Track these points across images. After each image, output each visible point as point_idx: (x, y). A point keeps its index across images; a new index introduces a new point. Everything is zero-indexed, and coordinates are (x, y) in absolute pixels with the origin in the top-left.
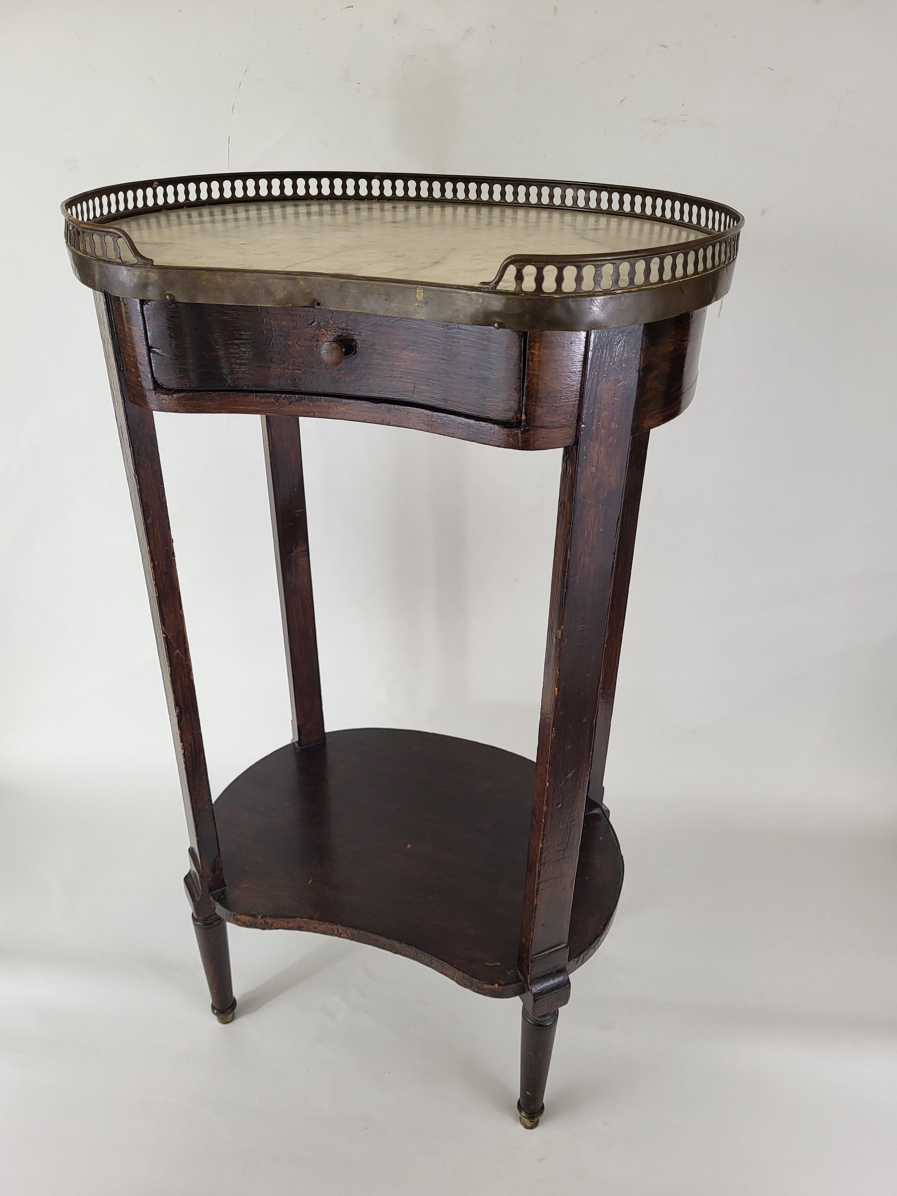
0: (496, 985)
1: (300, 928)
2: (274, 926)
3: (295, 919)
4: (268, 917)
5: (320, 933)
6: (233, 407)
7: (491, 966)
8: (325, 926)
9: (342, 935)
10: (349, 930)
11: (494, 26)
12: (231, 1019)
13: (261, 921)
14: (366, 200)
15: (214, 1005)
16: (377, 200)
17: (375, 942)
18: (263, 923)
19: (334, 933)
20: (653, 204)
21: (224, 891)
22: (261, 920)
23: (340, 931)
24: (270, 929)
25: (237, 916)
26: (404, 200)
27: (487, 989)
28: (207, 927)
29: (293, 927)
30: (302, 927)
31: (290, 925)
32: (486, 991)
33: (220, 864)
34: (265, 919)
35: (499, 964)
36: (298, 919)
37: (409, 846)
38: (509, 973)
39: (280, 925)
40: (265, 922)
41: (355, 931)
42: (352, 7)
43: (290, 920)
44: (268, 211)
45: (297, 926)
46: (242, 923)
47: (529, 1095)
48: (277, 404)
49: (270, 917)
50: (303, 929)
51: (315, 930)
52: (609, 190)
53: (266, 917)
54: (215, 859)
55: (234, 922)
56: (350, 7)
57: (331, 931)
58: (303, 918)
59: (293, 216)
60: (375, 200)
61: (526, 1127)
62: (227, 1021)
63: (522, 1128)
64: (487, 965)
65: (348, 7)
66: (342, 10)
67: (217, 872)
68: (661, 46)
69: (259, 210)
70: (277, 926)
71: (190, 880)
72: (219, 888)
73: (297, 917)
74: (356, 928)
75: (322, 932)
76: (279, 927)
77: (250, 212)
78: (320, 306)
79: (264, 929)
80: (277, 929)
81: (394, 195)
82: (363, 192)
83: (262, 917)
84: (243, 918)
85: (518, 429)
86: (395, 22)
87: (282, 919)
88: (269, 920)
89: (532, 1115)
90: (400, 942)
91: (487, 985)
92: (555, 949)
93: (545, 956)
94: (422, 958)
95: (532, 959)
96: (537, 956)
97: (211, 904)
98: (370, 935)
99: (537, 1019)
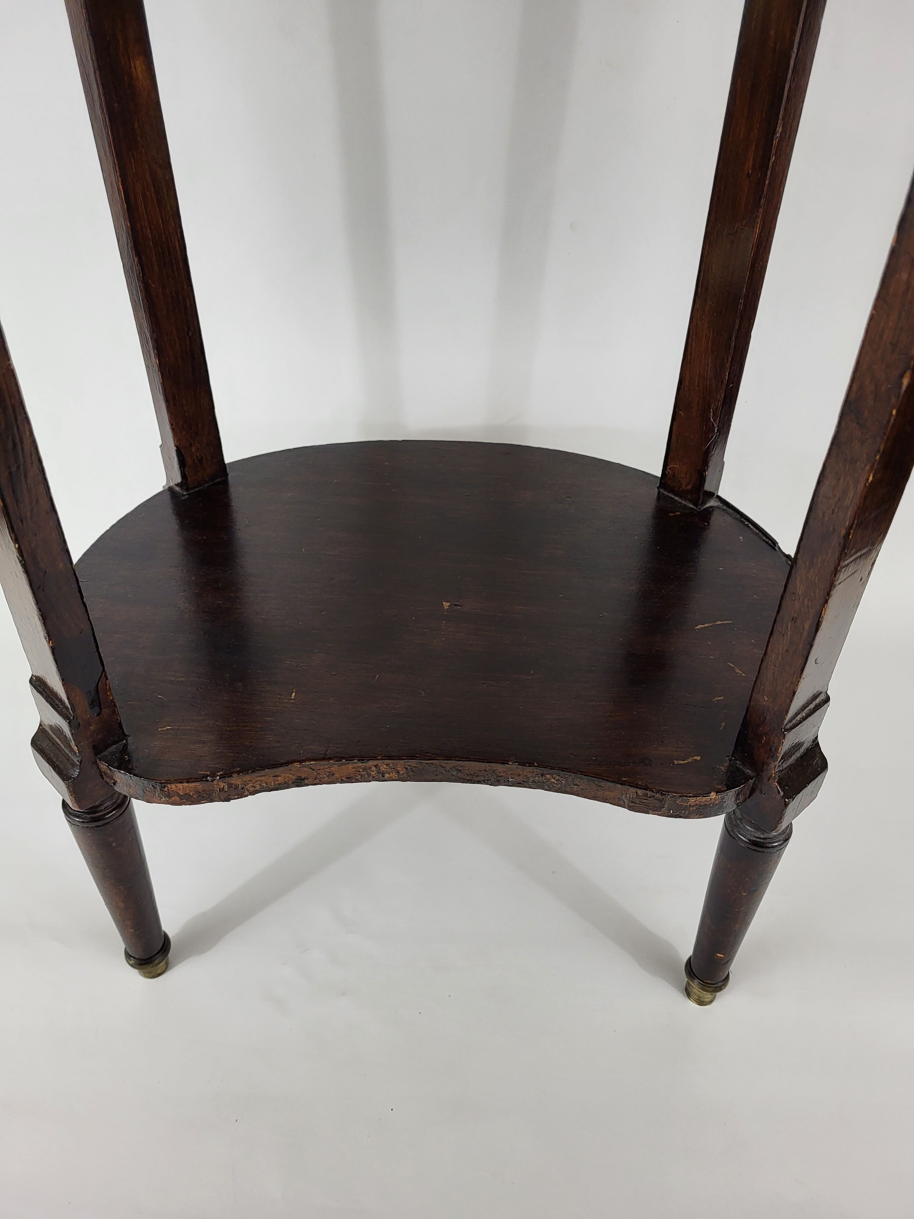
0: (713, 795)
1: (300, 782)
2: (248, 790)
4: (235, 775)
5: (342, 782)
7: (687, 764)
8: (351, 766)
9: (387, 775)
10: (400, 764)
12: (165, 967)
13: (222, 785)
15: (128, 950)
18: (226, 788)
21: (126, 745)
22: (220, 783)
23: (383, 768)
24: (241, 796)
25: (167, 786)
27: (692, 806)
29: (286, 783)
30: (303, 779)
32: (692, 809)
33: (109, 693)
34: (228, 779)
35: (699, 758)
36: (297, 765)
40: (230, 785)
41: (413, 763)
43: (277, 771)
46: (181, 797)
47: (720, 957)
49: (238, 773)
51: (332, 778)
53: (230, 775)
54: (98, 683)
57: (364, 773)
58: (304, 761)
61: (701, 1003)
62: (159, 972)
63: (693, 1005)
67: (106, 711)
70: (254, 787)
71: (45, 744)
72: (116, 743)
73: (292, 762)
74: (413, 757)
75: (345, 779)
76: (258, 787)
79: (228, 800)
80: (253, 794)
84: (181, 788)
87: (263, 773)
88: (236, 780)
89: (715, 986)
90: (504, 763)
91: (695, 798)
92: (812, 706)
93: (800, 722)
94: (553, 780)
95: (786, 730)
96: (790, 724)
97: (104, 777)
98: (444, 763)
99: (762, 836)
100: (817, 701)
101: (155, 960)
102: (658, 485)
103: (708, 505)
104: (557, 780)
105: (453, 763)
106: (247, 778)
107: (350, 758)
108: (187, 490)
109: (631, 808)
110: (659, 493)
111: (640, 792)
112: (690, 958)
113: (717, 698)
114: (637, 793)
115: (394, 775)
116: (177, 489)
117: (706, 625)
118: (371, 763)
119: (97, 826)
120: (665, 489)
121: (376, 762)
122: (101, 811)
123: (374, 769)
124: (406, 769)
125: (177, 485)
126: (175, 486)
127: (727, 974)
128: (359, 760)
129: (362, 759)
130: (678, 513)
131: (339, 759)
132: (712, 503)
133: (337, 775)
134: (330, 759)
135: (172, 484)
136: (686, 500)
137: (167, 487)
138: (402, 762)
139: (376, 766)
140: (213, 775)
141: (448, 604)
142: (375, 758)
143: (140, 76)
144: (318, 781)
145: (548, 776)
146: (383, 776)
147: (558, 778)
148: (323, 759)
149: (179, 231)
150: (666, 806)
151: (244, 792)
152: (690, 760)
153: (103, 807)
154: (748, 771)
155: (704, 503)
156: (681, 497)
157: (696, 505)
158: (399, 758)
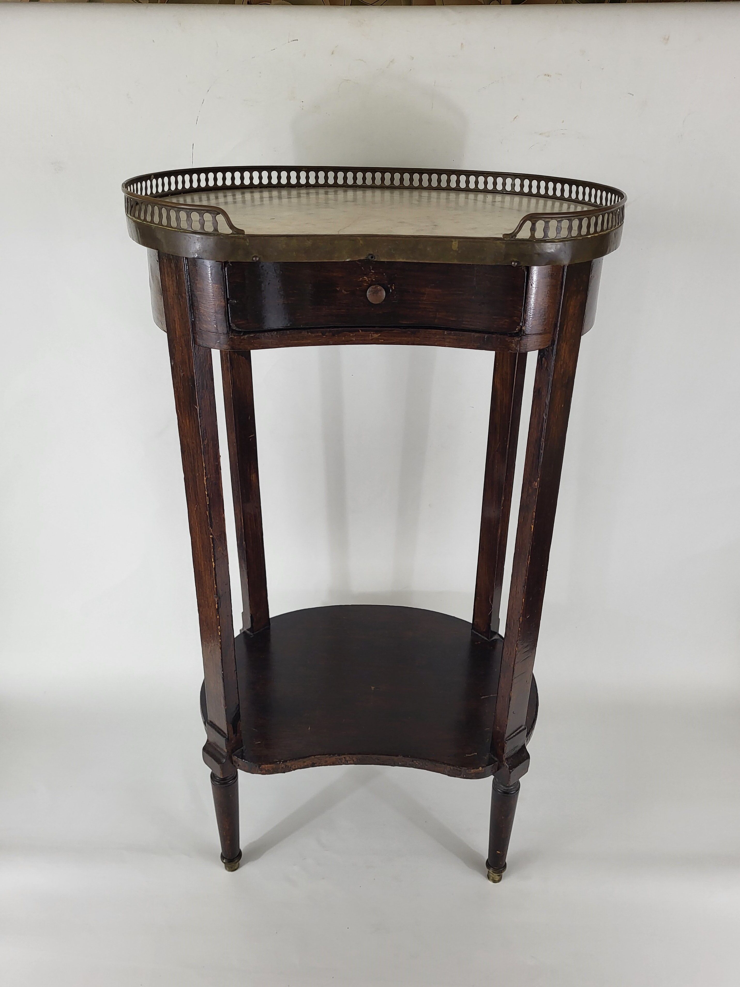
0: (481, 768)
1: (313, 765)
2: (292, 768)
3: (310, 757)
4: (288, 761)
6: (290, 342)
7: (471, 756)
8: (334, 758)
9: (349, 762)
10: (354, 757)
11: (413, 58)
12: (237, 866)
14: (297, 187)
15: (223, 854)
16: (305, 187)
17: (377, 761)
18: (284, 767)
19: (341, 762)
20: (521, 184)
22: (282, 765)
23: (348, 758)
25: (262, 766)
26: (326, 187)
27: (473, 773)
28: (224, 785)
30: (315, 764)
31: (306, 764)
32: (473, 775)
34: (285, 763)
35: (477, 753)
36: (313, 757)
37: (373, 688)
38: (486, 758)
39: (297, 766)
40: (286, 766)
41: (360, 756)
42: (297, 40)
43: (305, 760)
44: (241, 196)
45: (311, 763)
46: (266, 771)
47: (499, 853)
48: (324, 337)
49: (290, 760)
50: (316, 765)
52: (485, 175)
53: (286, 761)
55: (259, 772)
56: (295, 40)
57: (340, 761)
59: (268, 199)
60: (304, 187)
61: (495, 882)
62: (234, 868)
63: (491, 883)
64: (468, 756)
65: (293, 41)
66: (289, 42)
67: (238, 735)
68: (545, 75)
69: (234, 195)
70: (295, 767)
71: (210, 749)
72: (239, 748)
74: (360, 754)
75: (331, 764)
77: (228, 197)
78: (373, 258)
79: (284, 773)
80: (294, 770)
81: (317, 183)
82: (294, 181)
83: (283, 762)
85: (519, 337)
86: (333, 53)
88: (289, 764)
89: (499, 870)
90: (397, 756)
91: (473, 770)
92: (518, 731)
93: (512, 737)
94: (417, 763)
95: (506, 741)
96: (508, 738)
97: (234, 763)
98: (372, 756)
99: (506, 789)
100: (521, 729)
101: (235, 860)
102: (471, 628)
103: (494, 638)
104: (419, 763)
105: (376, 756)
106: (293, 763)
107: (334, 755)
108: (253, 633)
109: (449, 775)
110: (472, 632)
111: (452, 768)
112: (488, 860)
113: (487, 729)
114: (450, 768)
115: (352, 762)
116: (248, 632)
117: (486, 697)
118: (343, 756)
119: (226, 786)
120: (474, 630)
121: (344, 756)
122: (228, 779)
123: (344, 759)
124: (357, 759)
125: (248, 630)
126: (246, 631)
127: (504, 863)
128: (338, 755)
129: (339, 755)
130: (479, 643)
131: (330, 754)
132: (496, 637)
133: (328, 762)
134: (326, 755)
135: (245, 630)
136: (484, 636)
137: (242, 631)
138: (355, 756)
139: (345, 758)
140: (280, 762)
141: (374, 687)
142: (344, 754)
143: (254, 479)
144: (320, 765)
145: (415, 762)
146: (347, 762)
147: (419, 762)
148: (324, 755)
149: (261, 529)
150: (463, 773)
151: (291, 769)
152: (473, 754)
153: (228, 778)
154: (496, 759)
155: (492, 637)
156: (481, 634)
157: (488, 638)
158: (354, 754)
